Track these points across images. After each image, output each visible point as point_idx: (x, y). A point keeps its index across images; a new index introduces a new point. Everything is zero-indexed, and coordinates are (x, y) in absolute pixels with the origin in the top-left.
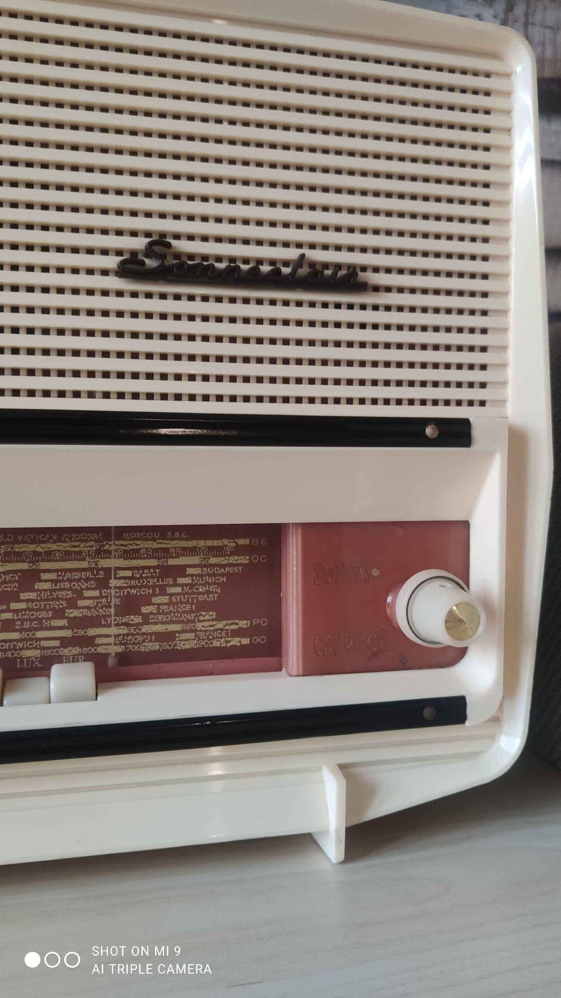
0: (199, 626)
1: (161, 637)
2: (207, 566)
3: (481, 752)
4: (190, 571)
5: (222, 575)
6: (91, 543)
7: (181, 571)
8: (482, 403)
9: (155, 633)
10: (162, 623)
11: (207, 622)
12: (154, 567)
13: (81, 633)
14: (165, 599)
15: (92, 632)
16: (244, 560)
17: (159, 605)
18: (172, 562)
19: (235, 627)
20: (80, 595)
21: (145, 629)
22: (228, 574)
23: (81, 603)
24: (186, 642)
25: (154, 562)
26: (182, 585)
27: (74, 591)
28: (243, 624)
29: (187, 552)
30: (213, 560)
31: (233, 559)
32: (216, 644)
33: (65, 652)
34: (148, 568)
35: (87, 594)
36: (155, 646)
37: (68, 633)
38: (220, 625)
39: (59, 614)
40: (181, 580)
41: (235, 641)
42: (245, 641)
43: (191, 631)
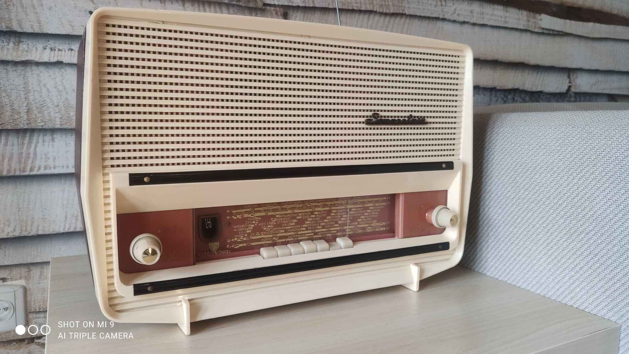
0: (372, 225)
1: (362, 228)
2: (375, 206)
3: (449, 259)
4: (371, 208)
5: (378, 209)
6: (345, 201)
7: (367, 208)
8: (453, 155)
9: (361, 227)
10: (363, 224)
11: (375, 224)
12: (361, 207)
13: (342, 228)
14: (364, 217)
15: (345, 228)
16: (385, 204)
17: (362, 219)
18: (366, 205)
19: (381, 225)
20: (342, 216)
21: (358, 226)
22: (380, 209)
23: (342, 219)
24: (369, 230)
25: (361, 206)
26: (368, 212)
27: (341, 216)
28: (384, 223)
29: (370, 202)
30: (377, 205)
31: (381, 204)
32: (377, 230)
33: (339, 234)
34: (360, 207)
35: (344, 216)
36: (361, 231)
37: (338, 228)
38: (378, 224)
39: (336, 223)
40: (368, 211)
41: (382, 229)
42: (384, 229)
43: (370, 226)
